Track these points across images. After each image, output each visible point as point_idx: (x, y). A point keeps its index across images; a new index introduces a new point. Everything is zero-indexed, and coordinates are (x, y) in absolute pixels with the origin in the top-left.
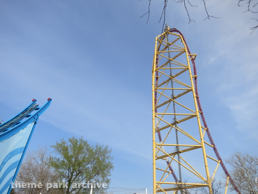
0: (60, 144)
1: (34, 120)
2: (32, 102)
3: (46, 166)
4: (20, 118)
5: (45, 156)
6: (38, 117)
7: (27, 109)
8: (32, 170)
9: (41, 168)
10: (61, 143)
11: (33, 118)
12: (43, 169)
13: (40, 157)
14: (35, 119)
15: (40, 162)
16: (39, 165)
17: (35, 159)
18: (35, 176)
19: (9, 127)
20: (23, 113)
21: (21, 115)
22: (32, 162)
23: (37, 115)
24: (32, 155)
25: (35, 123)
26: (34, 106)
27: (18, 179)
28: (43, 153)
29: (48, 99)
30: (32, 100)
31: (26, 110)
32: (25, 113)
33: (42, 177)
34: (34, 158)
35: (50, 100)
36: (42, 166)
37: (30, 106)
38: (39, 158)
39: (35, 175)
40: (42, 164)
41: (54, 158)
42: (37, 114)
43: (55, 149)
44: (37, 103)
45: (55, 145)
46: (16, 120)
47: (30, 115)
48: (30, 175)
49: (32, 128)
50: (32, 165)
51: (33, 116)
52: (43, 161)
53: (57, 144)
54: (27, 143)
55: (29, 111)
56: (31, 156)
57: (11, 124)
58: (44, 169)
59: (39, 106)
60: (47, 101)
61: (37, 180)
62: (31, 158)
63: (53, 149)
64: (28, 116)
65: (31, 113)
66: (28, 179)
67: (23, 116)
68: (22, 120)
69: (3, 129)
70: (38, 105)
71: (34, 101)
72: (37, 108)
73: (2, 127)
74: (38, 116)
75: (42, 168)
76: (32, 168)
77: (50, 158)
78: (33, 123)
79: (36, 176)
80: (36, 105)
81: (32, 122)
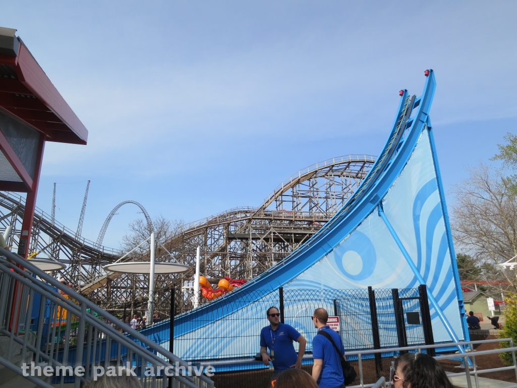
0: (508, 147)
1: (424, 124)
2: (401, 98)
3: (505, 198)
4: (398, 134)
5: (490, 182)
6: (427, 116)
7: (400, 113)
8: (481, 215)
9: (496, 206)
10: (510, 143)
11: (420, 122)
12: (500, 205)
13: (482, 187)
14: (424, 122)
15: (487, 196)
16: (488, 201)
17: (475, 194)
18: (493, 222)
19: (389, 158)
20: (397, 124)
21: (397, 130)
22: (472, 201)
23: (423, 114)
24: (465, 189)
25: (429, 129)
26: (409, 102)
27: (464, 237)
28: (483, 177)
29: (424, 74)
30: (399, 93)
31: (400, 117)
32: (402, 122)
33: (507, 219)
34: (471, 193)
35: (429, 73)
36: (495, 201)
37: (402, 107)
38: (480, 190)
39: (490, 220)
40: (494, 197)
41: (511, 178)
42: (422, 112)
43: (503, 160)
44: (411, 94)
45: (499, 153)
46: (393, 141)
47: (412, 121)
48: (481, 223)
49: (429, 141)
50: (475, 206)
51: (418, 119)
52: (493, 191)
53: (503, 148)
54: (436, 170)
55: (406, 115)
56: (464, 191)
57: (391, 153)
58: (503, 204)
59: (417, 98)
60: (426, 79)
61: (500, 228)
62: (466, 195)
63: (500, 162)
64: (409, 125)
65: (411, 117)
66: (481, 232)
67: (400, 129)
68: (403, 136)
69: (382, 165)
70: (414, 97)
71: (403, 93)
72: (416, 101)
73: (380, 163)
74: (426, 114)
75: (497, 204)
76: (476, 211)
77: (503, 181)
78: (426, 131)
79: (495, 222)
80: (410, 98)
81: (423, 130)
